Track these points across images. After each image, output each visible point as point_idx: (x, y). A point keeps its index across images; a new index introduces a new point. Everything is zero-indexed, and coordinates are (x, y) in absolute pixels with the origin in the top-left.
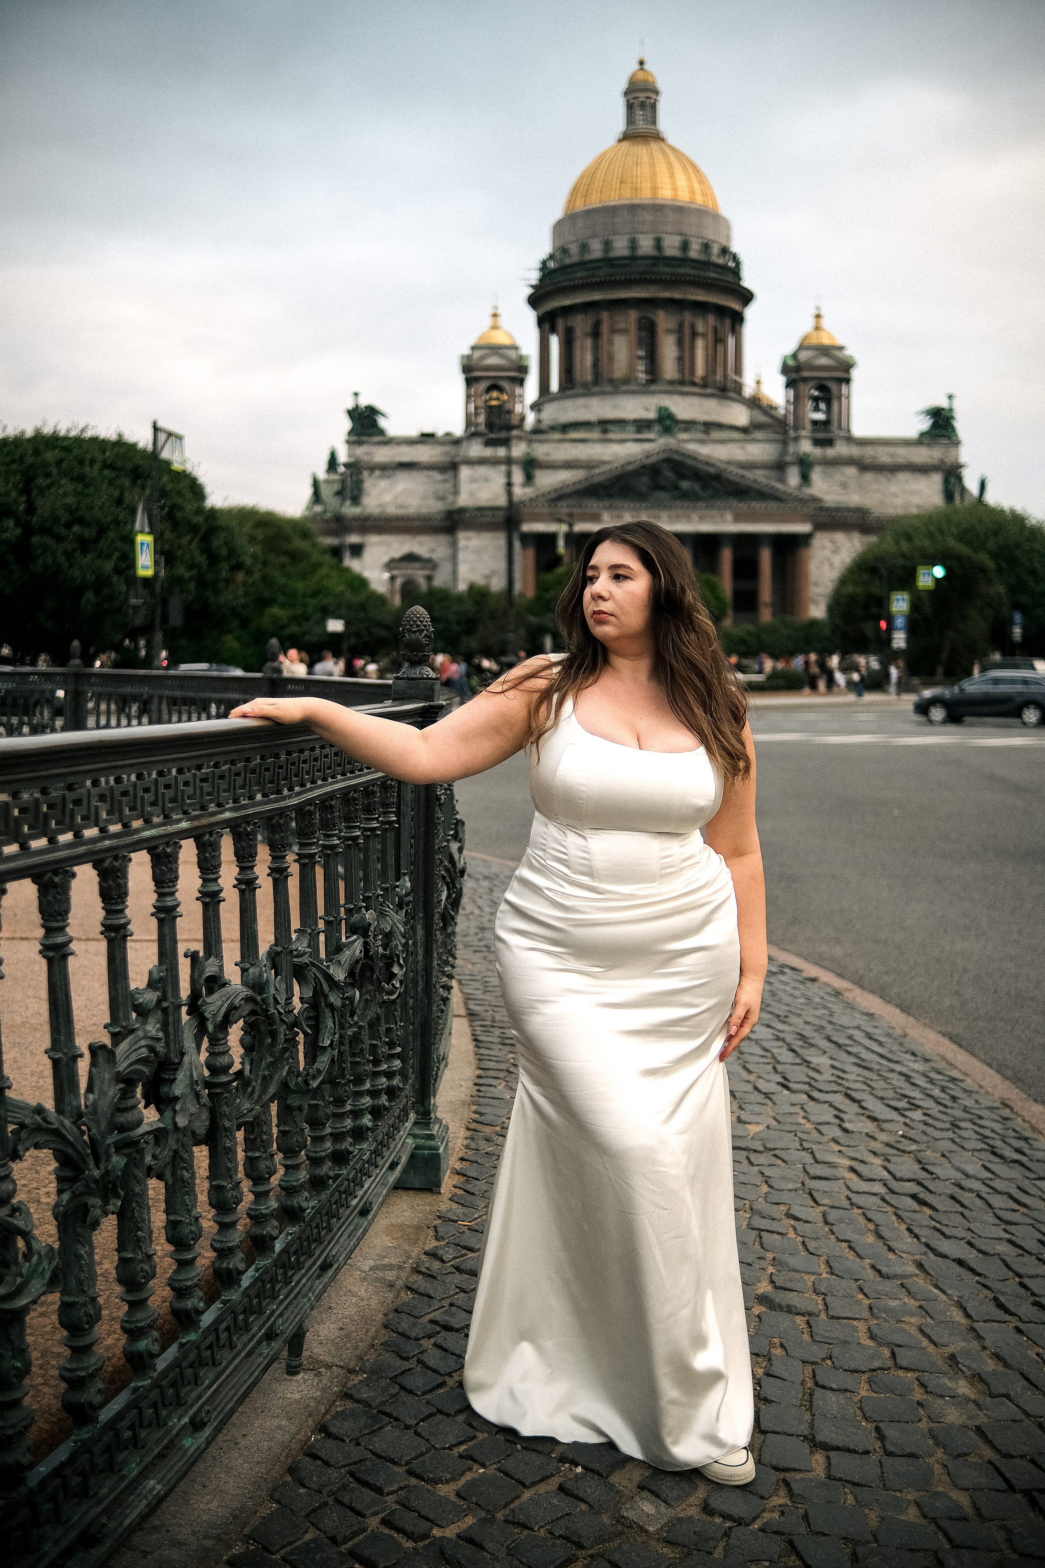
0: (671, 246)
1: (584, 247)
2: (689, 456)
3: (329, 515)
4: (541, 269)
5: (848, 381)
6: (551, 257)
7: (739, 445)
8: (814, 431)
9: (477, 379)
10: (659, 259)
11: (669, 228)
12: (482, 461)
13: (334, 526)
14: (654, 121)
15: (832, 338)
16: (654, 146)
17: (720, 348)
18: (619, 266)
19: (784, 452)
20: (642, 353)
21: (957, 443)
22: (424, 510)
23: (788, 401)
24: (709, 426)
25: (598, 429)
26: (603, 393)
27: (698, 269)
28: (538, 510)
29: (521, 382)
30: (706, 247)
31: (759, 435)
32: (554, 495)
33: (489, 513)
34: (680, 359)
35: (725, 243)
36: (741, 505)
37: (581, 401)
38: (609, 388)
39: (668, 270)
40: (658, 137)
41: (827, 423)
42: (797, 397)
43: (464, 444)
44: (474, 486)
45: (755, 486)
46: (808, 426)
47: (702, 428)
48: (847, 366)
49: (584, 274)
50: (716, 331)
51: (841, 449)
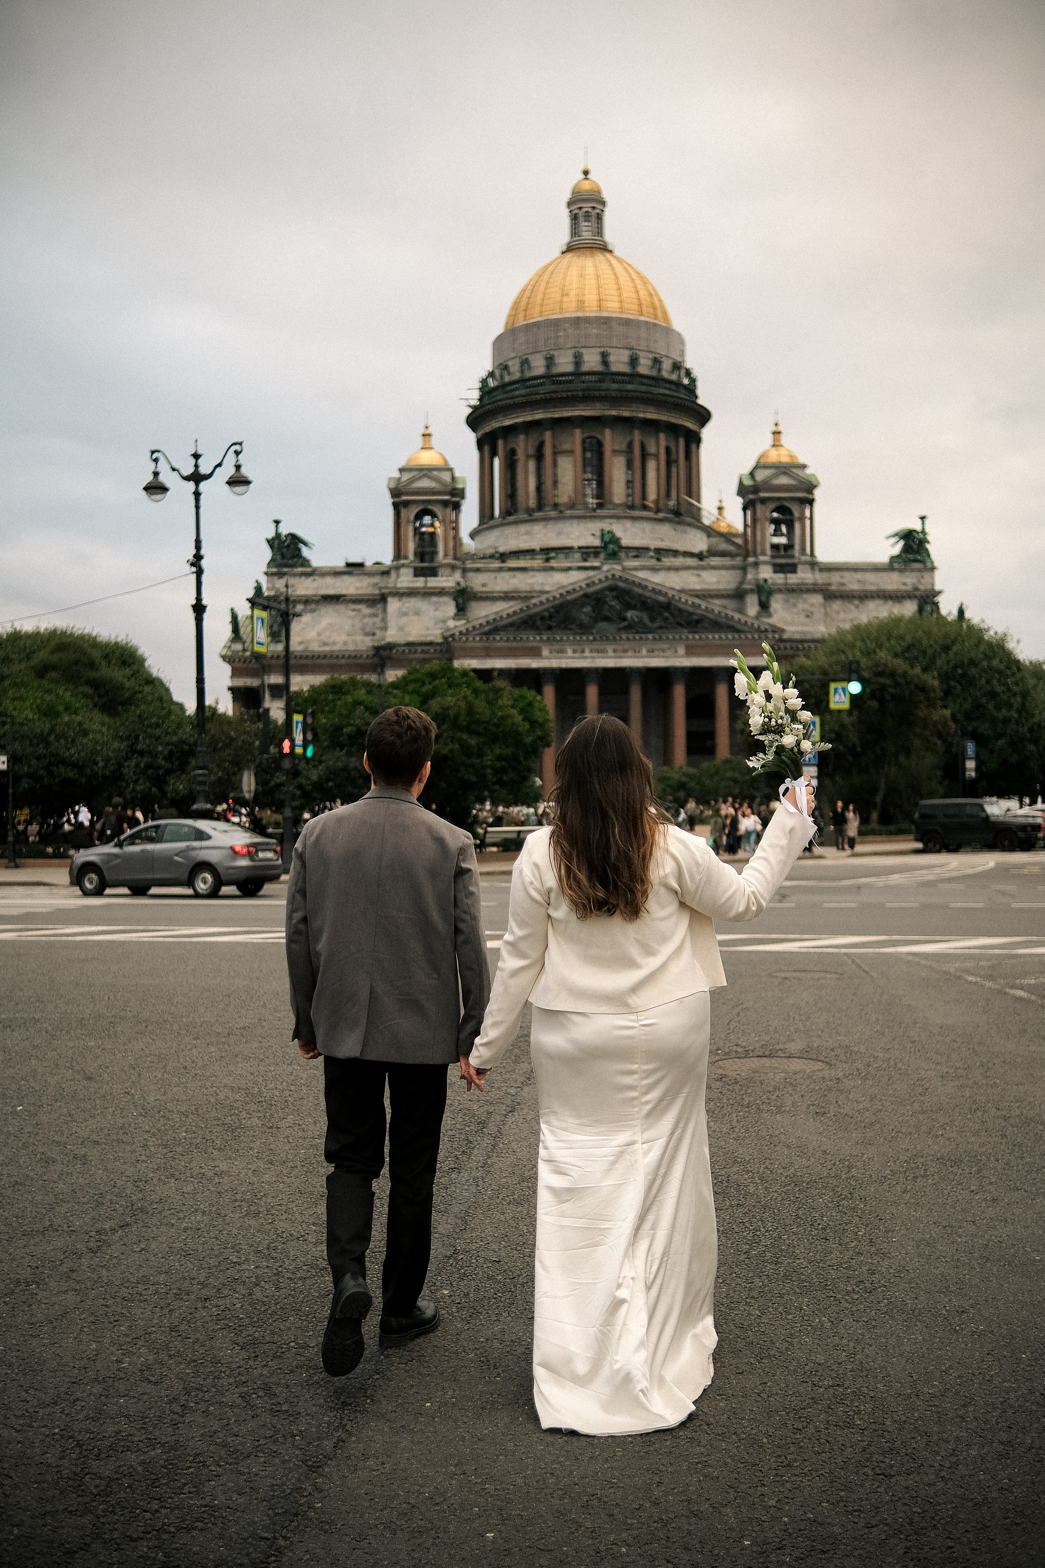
0: (619, 362)
1: (525, 363)
2: (640, 585)
3: (248, 654)
4: (480, 389)
5: (811, 502)
6: (491, 374)
7: (695, 572)
8: (773, 557)
9: (406, 504)
10: (606, 374)
11: (614, 342)
12: (412, 593)
13: (254, 665)
14: (600, 231)
15: (791, 456)
16: (600, 257)
17: (674, 469)
18: (560, 382)
19: (743, 581)
20: (589, 476)
21: (933, 569)
22: (351, 647)
23: (746, 526)
24: (660, 553)
25: (541, 557)
26: (547, 519)
27: (650, 385)
28: (469, 644)
29: (457, 507)
30: (656, 362)
31: (715, 561)
32: (487, 629)
33: (419, 649)
34: (629, 483)
35: (679, 359)
36: (690, 637)
37: (523, 528)
38: (553, 514)
39: (615, 386)
40: (605, 248)
41: (789, 547)
42: (755, 520)
43: (393, 574)
44: (404, 620)
45: (711, 616)
46: (768, 551)
47: (652, 554)
48: (810, 487)
49: (523, 392)
50: (668, 450)
51: (804, 575)
